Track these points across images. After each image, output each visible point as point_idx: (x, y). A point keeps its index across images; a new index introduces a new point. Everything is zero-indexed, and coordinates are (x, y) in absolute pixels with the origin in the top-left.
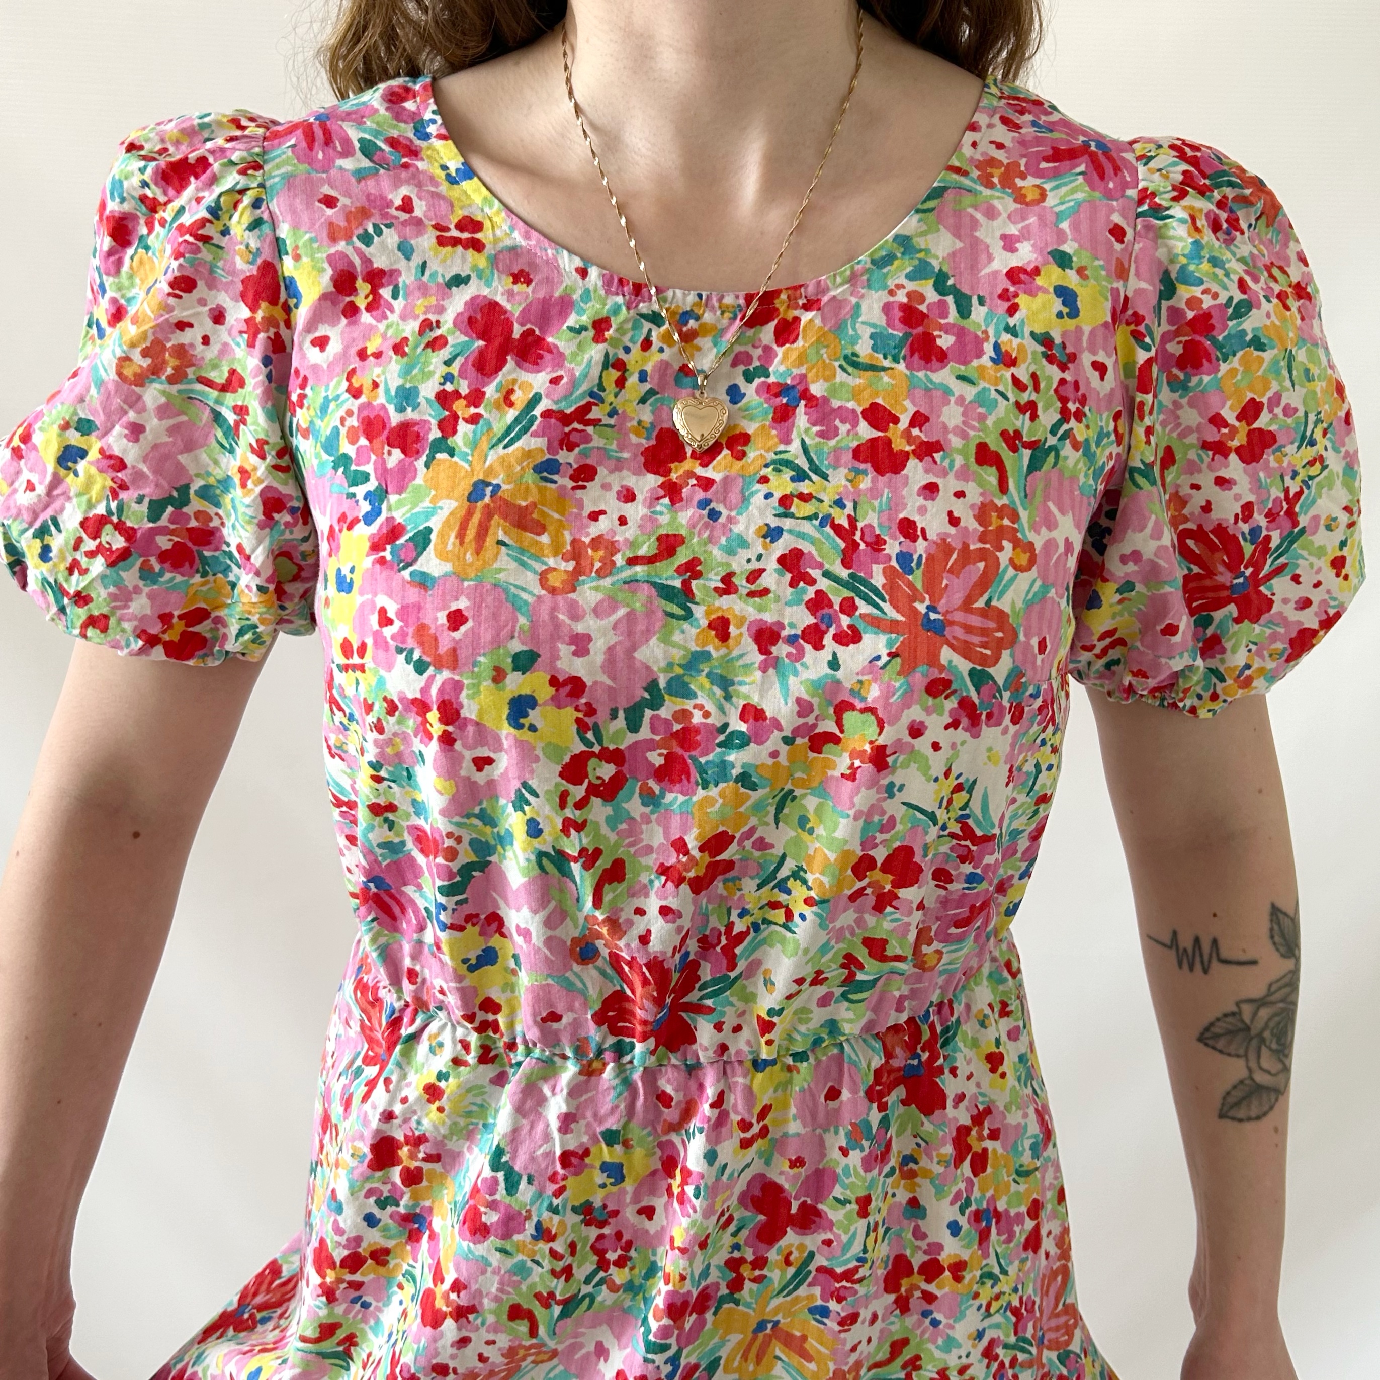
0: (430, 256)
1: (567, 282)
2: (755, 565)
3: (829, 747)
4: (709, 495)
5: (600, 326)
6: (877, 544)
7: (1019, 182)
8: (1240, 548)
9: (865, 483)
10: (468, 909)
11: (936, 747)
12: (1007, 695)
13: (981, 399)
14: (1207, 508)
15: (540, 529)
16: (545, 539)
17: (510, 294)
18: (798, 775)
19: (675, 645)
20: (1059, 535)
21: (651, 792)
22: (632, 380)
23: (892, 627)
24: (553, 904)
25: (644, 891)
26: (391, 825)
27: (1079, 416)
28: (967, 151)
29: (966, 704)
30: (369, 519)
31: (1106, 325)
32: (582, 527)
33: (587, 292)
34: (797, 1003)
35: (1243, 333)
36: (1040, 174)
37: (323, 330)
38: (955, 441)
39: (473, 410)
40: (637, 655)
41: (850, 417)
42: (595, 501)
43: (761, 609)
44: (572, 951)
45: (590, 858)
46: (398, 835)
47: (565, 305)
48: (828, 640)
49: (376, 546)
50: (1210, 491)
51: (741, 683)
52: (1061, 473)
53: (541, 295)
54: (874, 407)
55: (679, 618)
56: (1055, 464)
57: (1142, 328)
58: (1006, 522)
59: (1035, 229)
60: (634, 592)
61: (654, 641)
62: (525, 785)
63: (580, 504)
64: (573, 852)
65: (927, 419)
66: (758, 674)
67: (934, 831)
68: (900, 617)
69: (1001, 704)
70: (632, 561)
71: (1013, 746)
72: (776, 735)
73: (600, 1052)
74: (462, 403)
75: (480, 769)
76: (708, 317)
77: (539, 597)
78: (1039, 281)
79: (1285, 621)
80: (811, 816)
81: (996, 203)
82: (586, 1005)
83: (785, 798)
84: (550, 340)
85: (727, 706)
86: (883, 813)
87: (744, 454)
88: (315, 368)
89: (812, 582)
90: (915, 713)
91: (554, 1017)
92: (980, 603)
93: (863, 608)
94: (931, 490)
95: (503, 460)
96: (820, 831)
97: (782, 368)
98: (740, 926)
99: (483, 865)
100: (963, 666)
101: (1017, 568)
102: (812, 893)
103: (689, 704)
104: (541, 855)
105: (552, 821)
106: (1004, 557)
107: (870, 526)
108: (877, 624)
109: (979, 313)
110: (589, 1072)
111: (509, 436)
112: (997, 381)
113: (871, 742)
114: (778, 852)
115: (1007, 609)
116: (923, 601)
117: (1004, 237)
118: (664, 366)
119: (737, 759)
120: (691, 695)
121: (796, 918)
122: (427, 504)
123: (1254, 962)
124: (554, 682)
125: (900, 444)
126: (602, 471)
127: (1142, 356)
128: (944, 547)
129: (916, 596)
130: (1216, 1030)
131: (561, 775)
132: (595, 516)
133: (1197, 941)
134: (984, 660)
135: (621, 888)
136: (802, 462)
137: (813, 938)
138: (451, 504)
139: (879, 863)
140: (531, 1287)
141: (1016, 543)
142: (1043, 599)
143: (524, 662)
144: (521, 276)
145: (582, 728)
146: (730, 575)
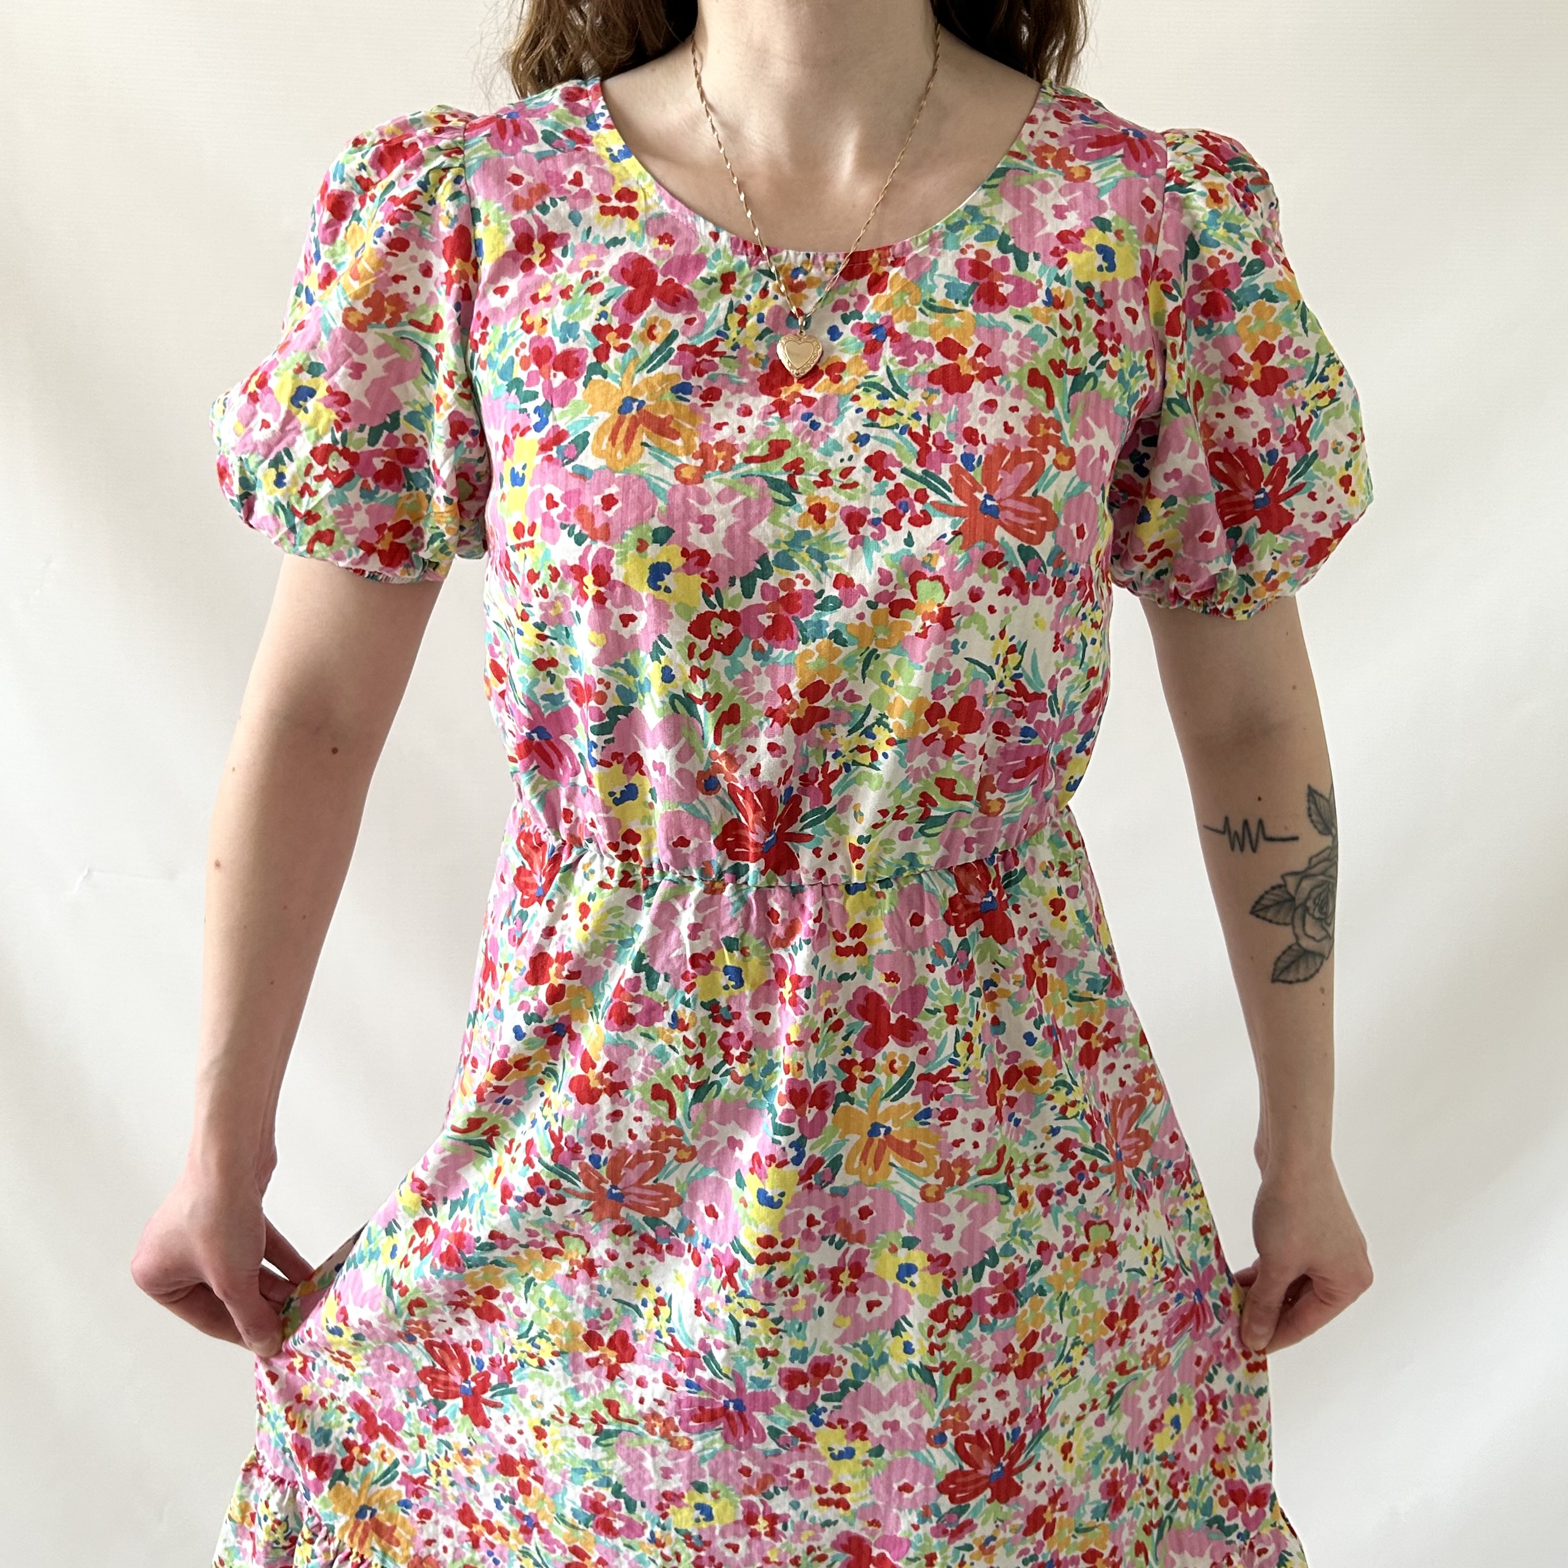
0: (594, 223)
2: (847, 464)
3: (905, 612)
4: (811, 410)
5: (727, 279)
6: (945, 448)
7: (1069, 164)
8: (1260, 468)
9: (938, 400)
10: (614, 748)
11: (992, 609)
12: (1050, 569)
13: (1034, 334)
14: (1230, 434)
15: (676, 435)
16: (679, 442)
17: (656, 252)
18: (881, 636)
19: (781, 526)
20: (1096, 444)
21: (762, 648)
22: (752, 321)
23: (957, 511)
24: (683, 740)
25: (755, 731)
26: (553, 678)
27: (1115, 351)
28: (1026, 139)
29: (1015, 575)
30: (538, 428)
31: (1137, 279)
32: (709, 435)
33: (718, 251)
34: (882, 834)
35: (1257, 287)
36: (1086, 157)
37: (504, 281)
38: (1012, 367)
39: (622, 341)
40: (752, 533)
41: (926, 349)
42: (719, 416)
43: (851, 498)
44: (698, 782)
45: (712, 701)
46: (558, 687)
47: (700, 261)
48: (904, 522)
49: (544, 447)
50: (1231, 419)
51: (835, 557)
52: (1098, 396)
53: (680, 252)
54: (946, 340)
55: (785, 504)
56: (1094, 388)
57: (1170, 283)
58: (1051, 431)
59: (1080, 201)
60: (749, 483)
61: (764, 522)
62: (660, 637)
63: (707, 418)
64: (699, 695)
65: (989, 350)
66: (848, 550)
67: (992, 686)
68: (962, 504)
69: (1045, 577)
70: (748, 460)
71: (1057, 615)
72: (862, 599)
73: (721, 874)
74: (614, 334)
75: (625, 625)
76: (814, 272)
77: (674, 487)
78: (1084, 241)
79: (1304, 532)
80: (892, 671)
81: (1049, 180)
82: (709, 831)
83: (871, 656)
84: (686, 287)
85: (823, 575)
86: (950, 667)
87: (840, 378)
88: (495, 310)
89: (892, 477)
90: (974, 580)
91: (683, 842)
92: (1028, 494)
93: (933, 497)
94: (990, 405)
95: (647, 382)
96: (899, 682)
97: (873, 312)
98: (833, 766)
99: (627, 710)
100: (1013, 543)
101: (1058, 467)
102: (893, 735)
103: (792, 575)
104: (674, 697)
105: (682, 668)
106: (1049, 458)
107: (941, 434)
108: (944, 509)
109: (1034, 267)
110: (712, 890)
112: (1048, 320)
113: (939, 605)
114: (865, 702)
115: (1050, 499)
116: (981, 491)
117: (1055, 207)
118: (777, 311)
119: (832, 619)
120: (793, 567)
121: (881, 757)
122: (585, 414)
123: (1295, 839)
124: (685, 553)
125: (966, 370)
126: (726, 393)
127: (1170, 306)
128: (1000, 450)
129: (976, 488)
130: (1265, 902)
131: (690, 630)
132: (719, 427)
133: (1246, 823)
134: (1030, 539)
135: (737, 728)
136: (887, 384)
137: (894, 773)
138: (605, 415)
139: (948, 711)
140: (669, 1070)
141: (1059, 448)
142: (1081, 494)
143: (662, 536)
144: (666, 239)
145: (706, 591)
146: (828, 471)
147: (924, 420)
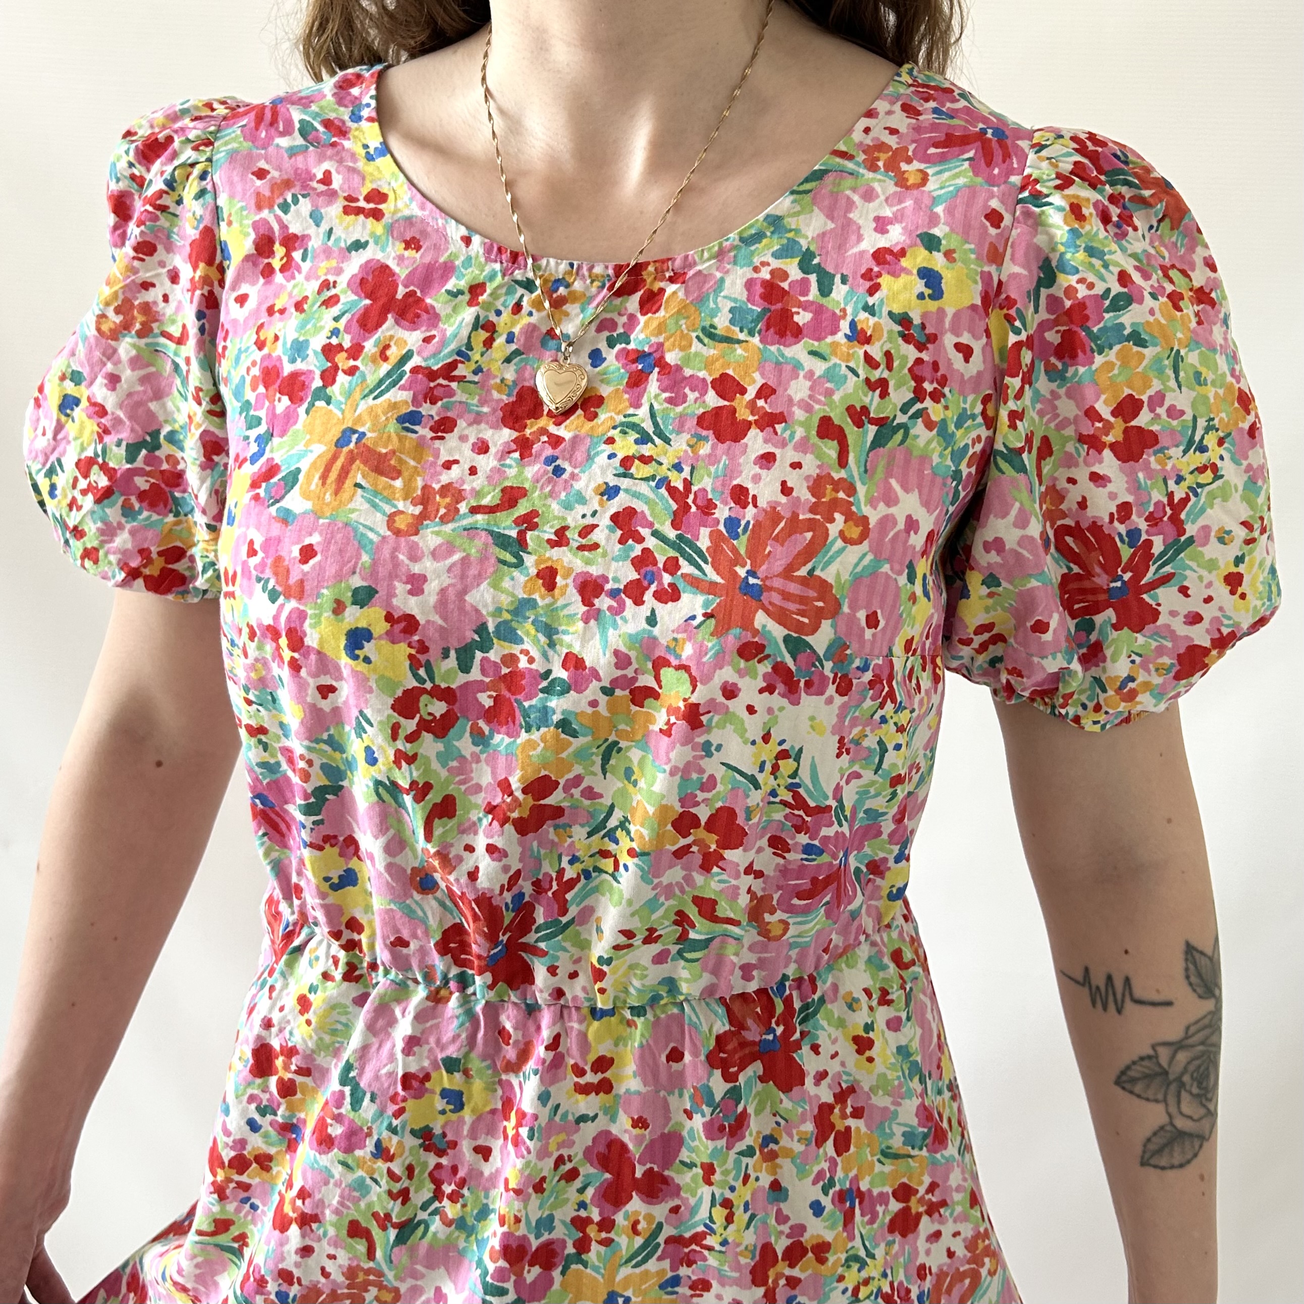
0: (335, 223)
1: (452, 249)
2: (589, 521)
3: (649, 702)
4: (557, 452)
5: (476, 290)
6: (707, 508)
7: (904, 166)
8: (1117, 550)
10: (326, 830)
11: (751, 710)
12: (828, 665)
13: (829, 375)
14: (1083, 504)
15: (395, 473)
16: (398, 483)
17: (400, 259)
18: (622, 727)
19: (504, 591)
20: (900, 513)
21: (481, 732)
22: (500, 341)
23: (711, 588)
24: (391, 832)
25: (473, 828)
26: (265, 746)
27: (936, 396)
28: (858, 136)
29: (779, 669)
30: (254, 459)
31: (973, 307)
32: (435, 475)
33: (469, 258)
34: (630, 957)
35: (1122, 326)
36: (927, 159)
37: (244, 289)
38: (799, 414)
39: (352, 363)
40: (467, 598)
41: (699, 386)
42: (450, 452)
43: (588, 562)
44: (412, 880)
45: (421, 791)
46: (273, 756)
47: (448, 269)
48: (648, 596)
49: (255, 484)
50: (1085, 487)
51: (565, 632)
52: (908, 452)
53: (427, 260)
54: (724, 377)
55: (510, 565)
56: (903, 442)
57: (1013, 312)
58: (841, 495)
59: (909, 212)
60: (472, 538)
61: (484, 586)
62: (361, 712)
63: (437, 454)
64: (404, 784)
65: (774, 391)
66: (581, 624)
67: (756, 797)
68: (719, 580)
69: (822, 674)
70: (474, 510)
71: (841, 718)
72: (595, 685)
73: (446, 981)
74: (344, 355)
75: (325, 697)
76: (578, 286)
77: (384, 538)
78: (904, 262)
79: (1173, 635)
80: (636, 769)
81: (877, 186)
82: (428, 933)
83: (610, 750)
84: (428, 301)
85: (551, 653)
86: (701, 771)
87: (596, 415)
88: (235, 322)
89: (640, 540)
90: (727, 674)
91: (402, 942)
92: (803, 572)
93: (686, 568)
94: (767, 459)
95: (371, 410)
96: (642, 784)
97: (642, 336)
98: (570, 873)
99: (336, 790)
100: (778, 632)
101: (846, 540)
102: (635, 845)
103: (516, 649)
104: (378, 783)
106: (834, 529)
107: (704, 490)
108: (696, 584)
109: (839, 291)
110: (436, 998)
111: (379, 389)
112: (849, 357)
113: (685, 700)
114: (607, 801)
115: (831, 580)
116: (743, 566)
117: (877, 219)
118: (531, 329)
119: (558, 705)
120: (518, 640)
121: (622, 868)
122: (301, 447)
123: (1168, 1003)
124: (389, 618)
125: (744, 414)
126: (461, 424)
127: (1012, 340)
128: (773, 515)
129: (738, 560)
130: (1133, 1073)
131: (393, 707)
132: (448, 465)
133: (1109, 979)
134: (800, 628)
135: (452, 823)
136: (648, 427)
137: (637, 890)
138: (321, 450)
139: (703, 821)
140: (369, 1205)
141: (849, 516)
142: (874, 575)
143: (363, 597)
144: (412, 244)
145: (415, 664)
146: (564, 528)
147: (686, 473)
